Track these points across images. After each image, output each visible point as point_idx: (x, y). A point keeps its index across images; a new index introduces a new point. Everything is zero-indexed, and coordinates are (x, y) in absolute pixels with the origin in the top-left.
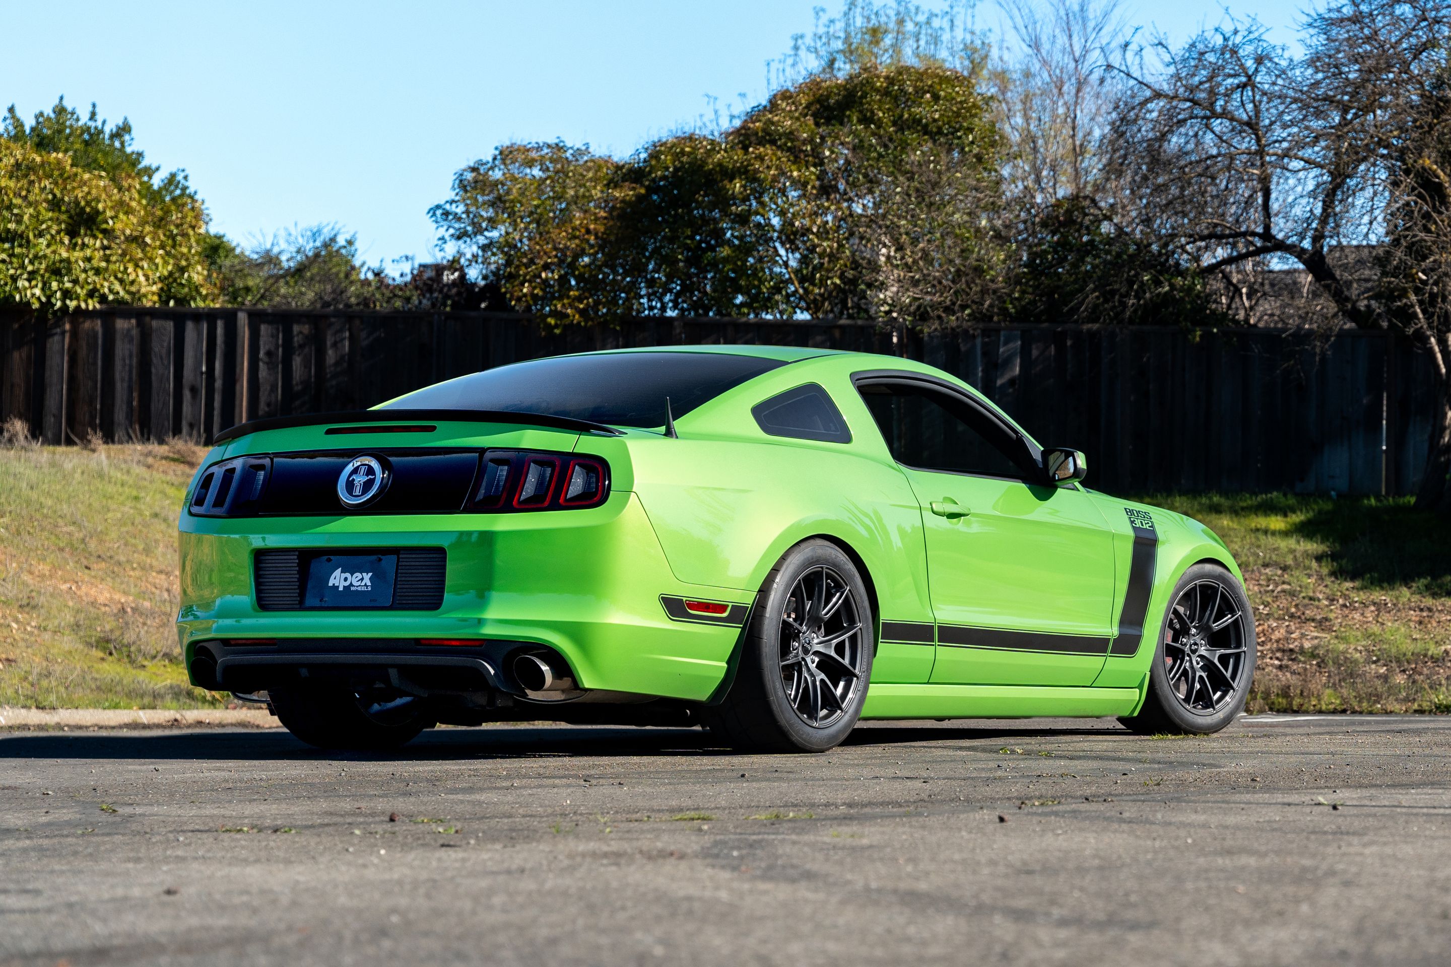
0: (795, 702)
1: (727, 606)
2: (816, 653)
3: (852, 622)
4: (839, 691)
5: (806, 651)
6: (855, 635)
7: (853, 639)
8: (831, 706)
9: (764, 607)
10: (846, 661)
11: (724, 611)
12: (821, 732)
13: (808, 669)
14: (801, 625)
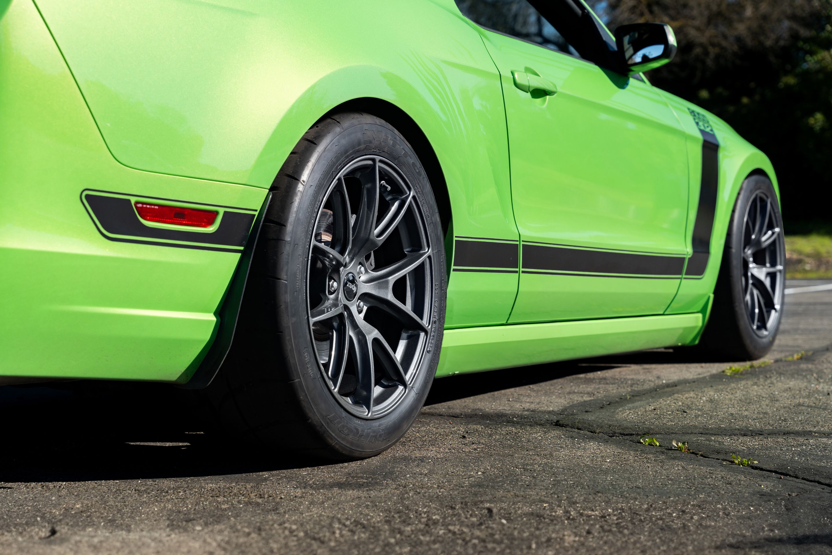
0: (335, 378)
1: (216, 213)
2: (365, 297)
3: (417, 247)
4: (398, 355)
5: (350, 295)
6: (421, 268)
7: (419, 272)
8: (389, 379)
9: (282, 225)
10: (408, 308)
11: (210, 222)
12: (376, 424)
13: (355, 326)
14: (342, 253)
